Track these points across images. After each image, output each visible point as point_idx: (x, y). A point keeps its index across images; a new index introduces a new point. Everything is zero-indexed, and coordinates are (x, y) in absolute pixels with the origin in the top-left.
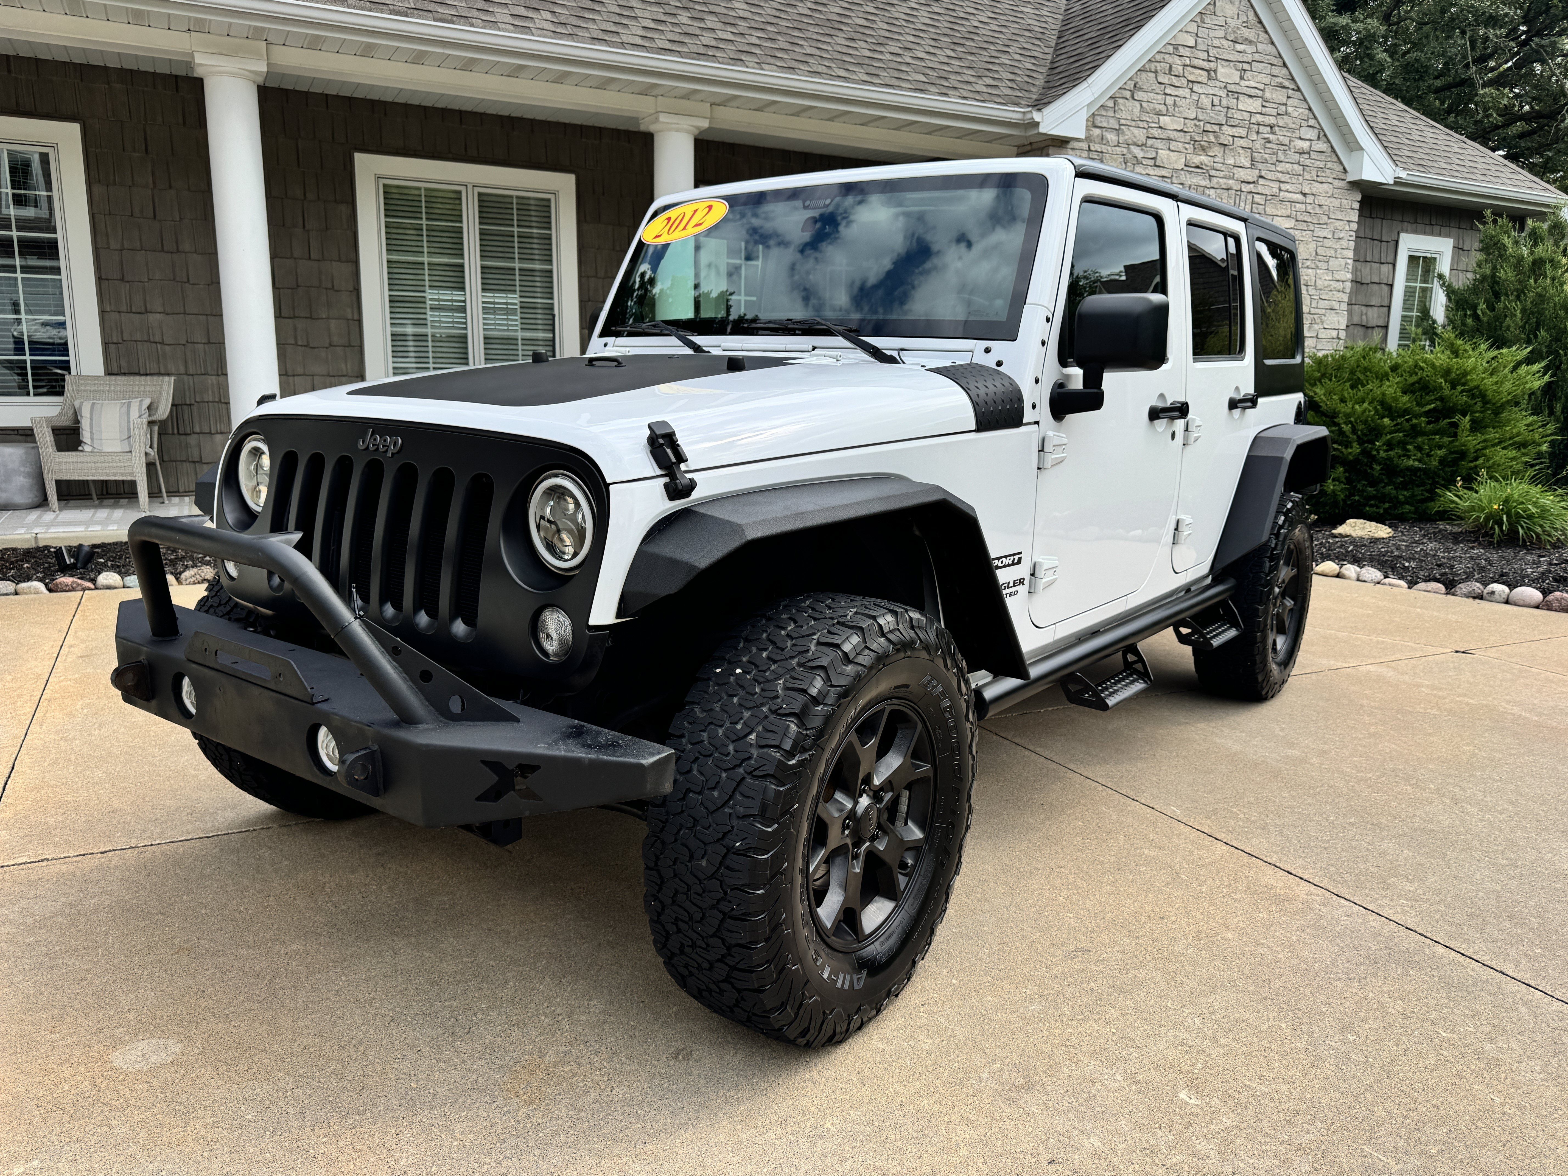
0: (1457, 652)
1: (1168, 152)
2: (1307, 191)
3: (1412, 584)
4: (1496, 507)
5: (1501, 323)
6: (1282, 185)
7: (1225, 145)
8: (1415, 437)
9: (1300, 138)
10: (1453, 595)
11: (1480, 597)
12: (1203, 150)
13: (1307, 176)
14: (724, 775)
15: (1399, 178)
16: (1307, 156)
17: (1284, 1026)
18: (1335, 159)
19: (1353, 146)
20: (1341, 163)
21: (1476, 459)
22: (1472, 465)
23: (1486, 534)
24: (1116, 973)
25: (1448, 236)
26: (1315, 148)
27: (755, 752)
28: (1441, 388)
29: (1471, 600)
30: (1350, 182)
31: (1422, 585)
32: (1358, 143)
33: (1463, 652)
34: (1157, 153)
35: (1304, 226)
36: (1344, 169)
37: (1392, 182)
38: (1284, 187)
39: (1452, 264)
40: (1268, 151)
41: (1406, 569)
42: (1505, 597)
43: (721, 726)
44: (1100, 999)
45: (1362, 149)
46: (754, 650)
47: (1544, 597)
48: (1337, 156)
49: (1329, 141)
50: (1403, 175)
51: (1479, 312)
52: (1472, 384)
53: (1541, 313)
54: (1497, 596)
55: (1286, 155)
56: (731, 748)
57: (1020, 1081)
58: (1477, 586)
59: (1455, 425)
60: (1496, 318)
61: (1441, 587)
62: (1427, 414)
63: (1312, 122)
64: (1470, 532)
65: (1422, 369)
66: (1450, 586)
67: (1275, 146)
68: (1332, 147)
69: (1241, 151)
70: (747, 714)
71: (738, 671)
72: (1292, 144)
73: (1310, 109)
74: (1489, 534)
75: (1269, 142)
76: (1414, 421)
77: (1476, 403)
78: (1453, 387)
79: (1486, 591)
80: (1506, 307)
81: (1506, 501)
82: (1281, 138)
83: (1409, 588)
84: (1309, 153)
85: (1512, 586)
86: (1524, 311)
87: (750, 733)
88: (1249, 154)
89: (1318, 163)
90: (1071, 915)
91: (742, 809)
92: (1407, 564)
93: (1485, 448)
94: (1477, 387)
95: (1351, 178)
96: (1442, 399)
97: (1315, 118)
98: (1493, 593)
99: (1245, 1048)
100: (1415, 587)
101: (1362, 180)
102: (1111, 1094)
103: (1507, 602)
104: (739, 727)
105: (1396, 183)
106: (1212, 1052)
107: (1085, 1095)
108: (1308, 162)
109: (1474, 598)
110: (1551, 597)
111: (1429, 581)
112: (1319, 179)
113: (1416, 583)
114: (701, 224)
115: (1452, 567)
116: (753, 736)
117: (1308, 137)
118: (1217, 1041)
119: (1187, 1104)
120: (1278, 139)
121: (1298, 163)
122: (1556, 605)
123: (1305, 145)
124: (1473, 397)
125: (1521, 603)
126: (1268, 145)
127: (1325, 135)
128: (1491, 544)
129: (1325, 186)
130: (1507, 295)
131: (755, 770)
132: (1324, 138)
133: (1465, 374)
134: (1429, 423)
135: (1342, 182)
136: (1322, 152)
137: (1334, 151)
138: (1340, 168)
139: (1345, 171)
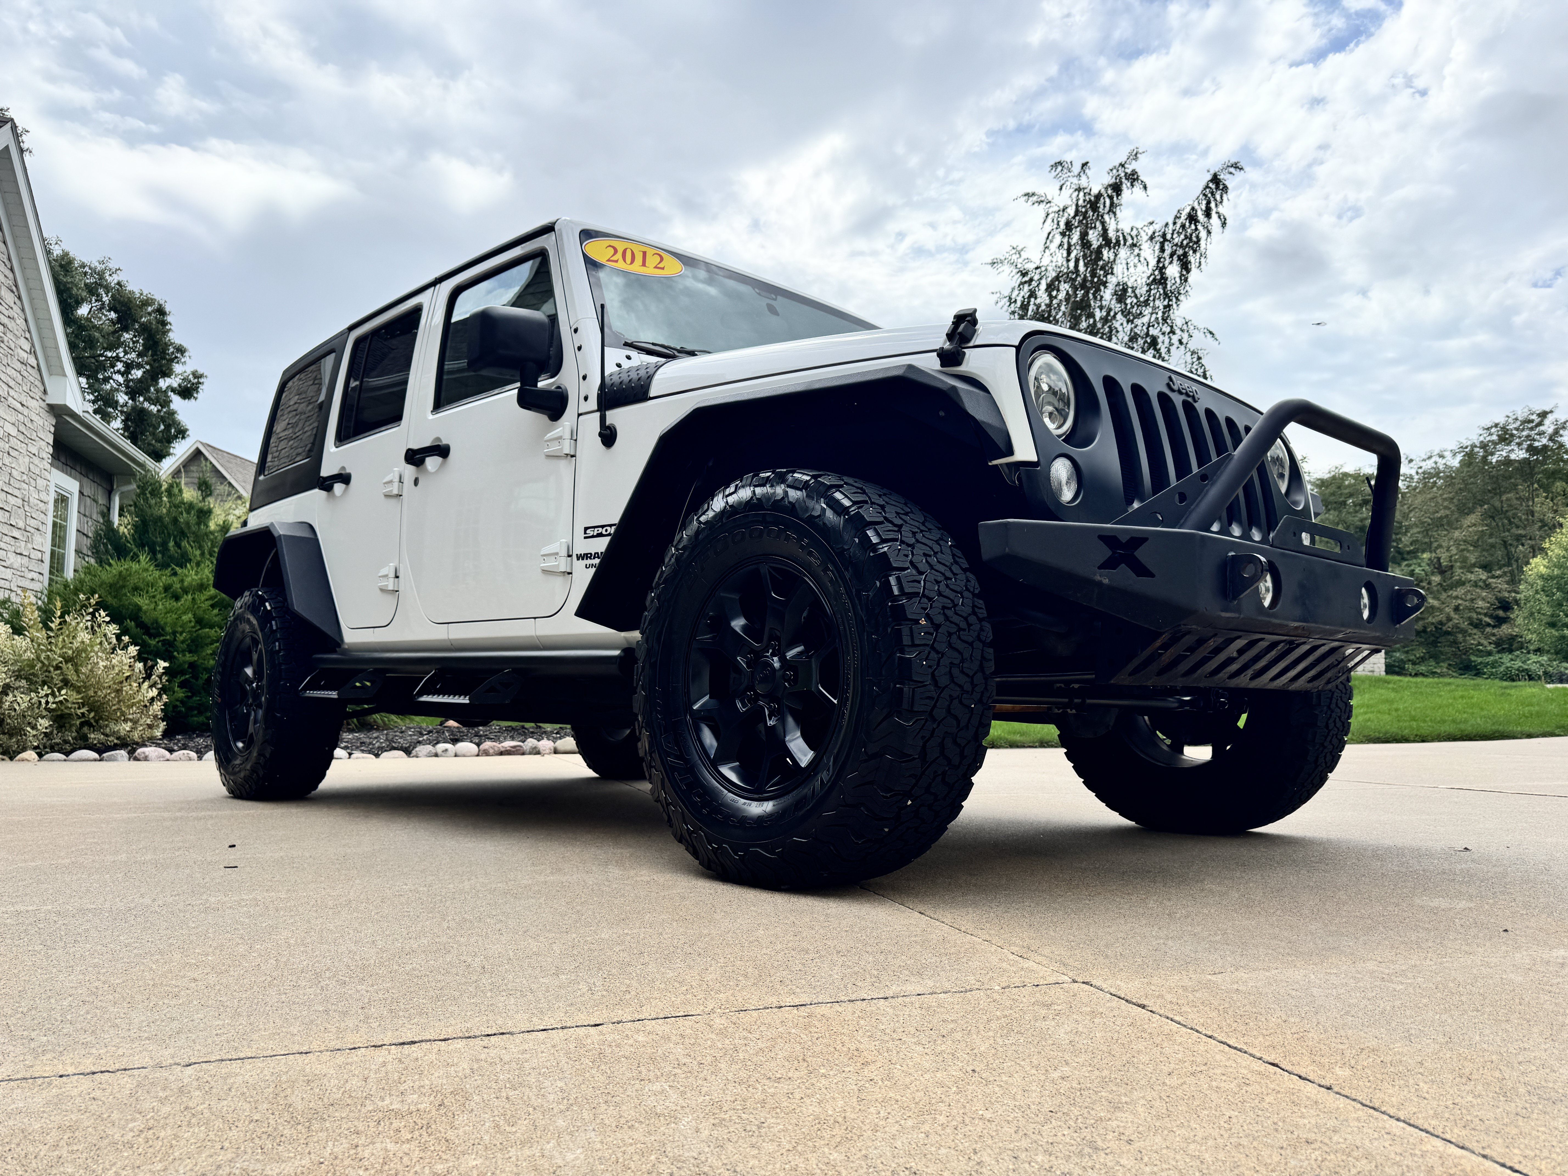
2: (25, 403)
6: (10, 390)
9: (20, 348)
10: (415, 756)
11: (436, 754)
13: (25, 389)
16: (24, 367)
18: (41, 379)
20: (43, 383)
26: (29, 361)
29: (429, 757)
30: (48, 405)
32: (63, 369)
35: (21, 437)
36: (46, 390)
38: (12, 393)
42: (454, 751)
45: (65, 375)
48: (41, 374)
49: (36, 359)
54: (448, 753)
55: (12, 360)
58: (428, 748)
63: (28, 335)
67: (6, 348)
68: (37, 365)
72: (17, 351)
73: (26, 320)
79: (439, 750)
82: (10, 342)
84: (26, 365)
85: (453, 744)
89: (31, 377)
95: (52, 400)
97: (29, 331)
98: (444, 751)
108: (25, 374)
109: (433, 755)
110: (483, 747)
112: (31, 393)
114: (663, 269)
117: (25, 349)
120: (7, 342)
121: (20, 372)
123: (24, 356)
127: (34, 352)
129: (35, 401)
132: (34, 354)
135: (44, 401)
136: (33, 367)
137: (39, 370)
138: (42, 390)
139: (45, 392)
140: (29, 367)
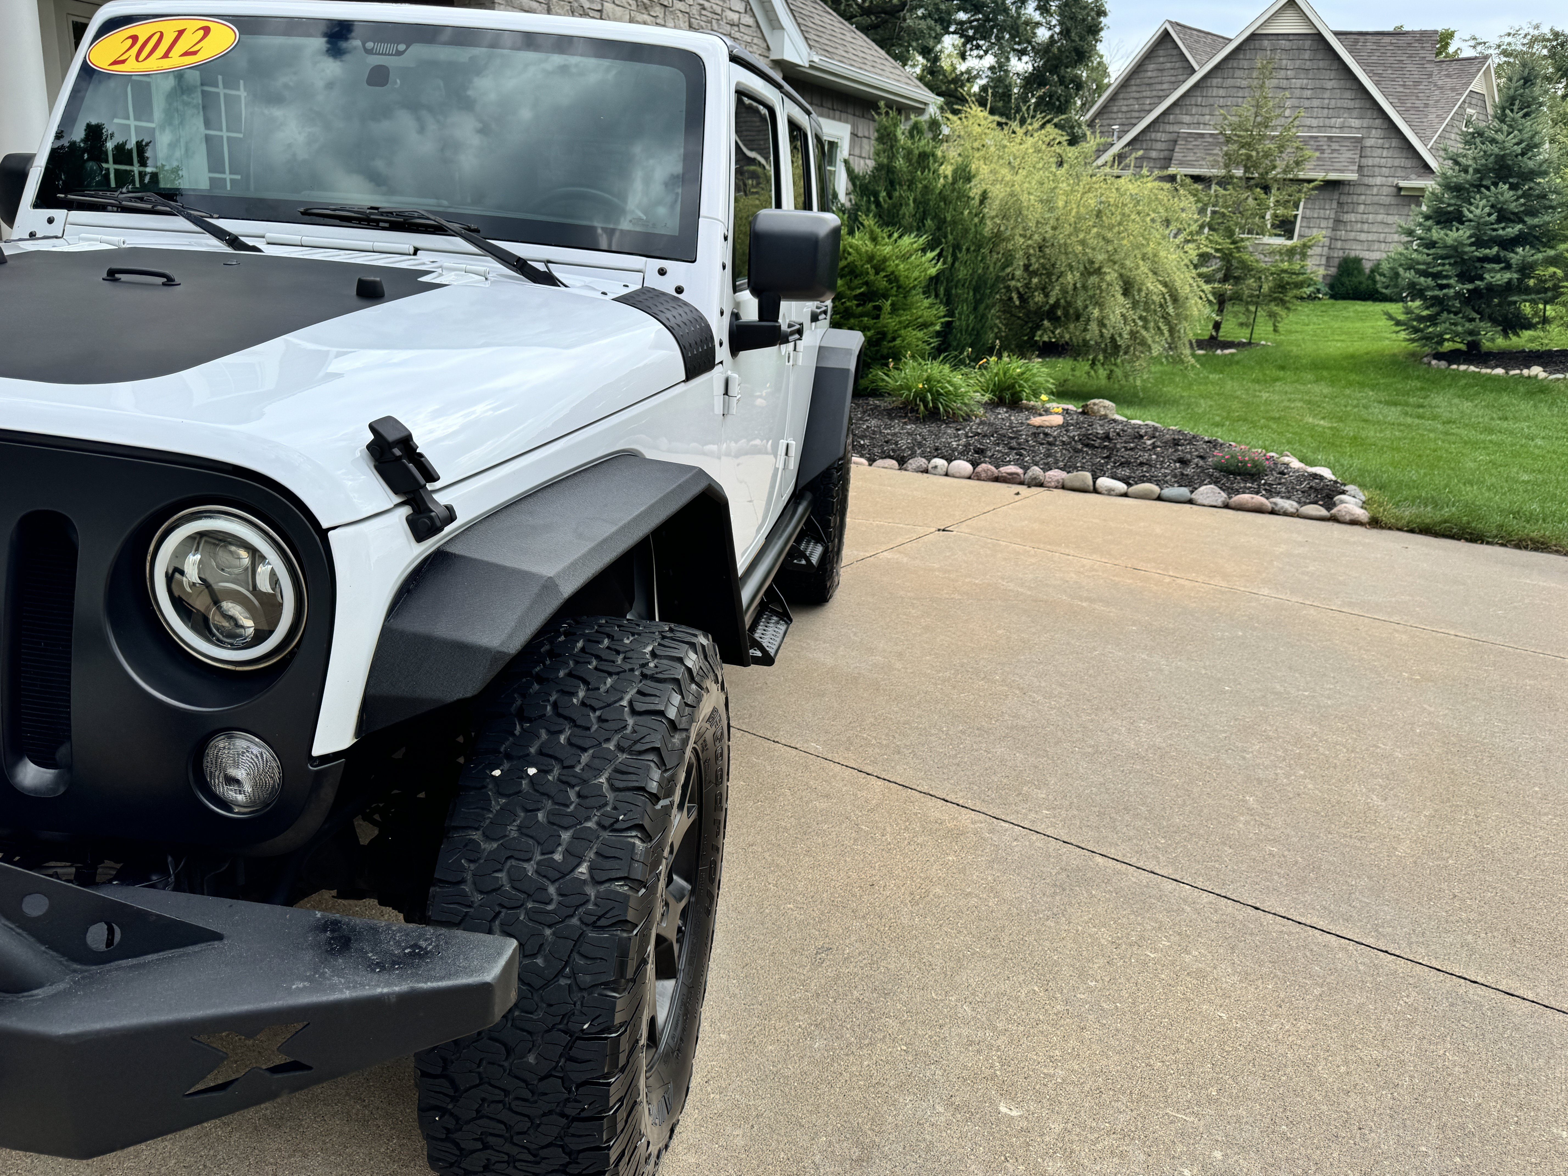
0: (939, 530)
1: (613, 6)
3: (871, 461)
4: (921, 386)
5: (898, 211)
7: (665, 6)
8: (848, 319)
9: (731, 9)
10: (906, 470)
11: (926, 471)
12: (646, 8)
14: (548, 932)
15: (812, 61)
16: (736, 29)
17: (1036, 989)
18: (760, 36)
19: (775, 24)
20: (765, 40)
21: (894, 339)
22: (892, 344)
23: (912, 410)
24: (867, 971)
25: (846, 122)
26: (743, 21)
27: (591, 892)
28: (868, 273)
29: (920, 474)
30: (774, 61)
31: (880, 462)
32: (779, 22)
33: (944, 530)
34: (602, 5)
36: (768, 46)
37: (807, 65)
39: (850, 151)
40: (704, 18)
41: (862, 446)
42: (945, 470)
43: (528, 860)
44: (872, 1011)
45: (782, 28)
46: (544, 735)
47: (974, 469)
48: (761, 32)
49: (754, 16)
50: (816, 59)
51: (881, 199)
52: (890, 269)
53: (926, 203)
54: (939, 470)
55: (719, 25)
56: (552, 890)
57: (856, 1153)
58: (922, 462)
59: (878, 308)
60: (894, 206)
61: (894, 463)
62: (856, 297)
64: (900, 408)
65: (849, 254)
66: (902, 462)
67: (709, 14)
68: (757, 22)
69: (680, 15)
70: (566, 836)
71: (532, 771)
72: (724, 14)
74: (915, 410)
75: (704, 9)
76: (848, 304)
77: (892, 288)
78: (877, 273)
79: (930, 466)
80: (901, 195)
81: (928, 380)
82: (715, 6)
83: (870, 465)
84: (738, 26)
85: (949, 461)
86: (915, 201)
87: (578, 865)
88: (687, 19)
89: (746, 37)
90: (791, 906)
91: (588, 978)
92: (862, 442)
93: (900, 329)
94: (893, 273)
95: (775, 56)
96: (866, 283)
98: (936, 467)
99: (1021, 1028)
100: (875, 464)
101: (783, 60)
102: (944, 1134)
103: (947, 475)
104: (558, 857)
105: (811, 67)
106: (999, 1042)
107: (923, 1145)
108: (737, 35)
109: (922, 472)
110: (979, 468)
111: (885, 458)
113: (875, 460)
114: (195, 53)
115: (896, 443)
116: (583, 869)
117: (737, 9)
118: (995, 1028)
119: (1012, 1118)
120: (712, 7)
121: (730, 35)
122: (983, 475)
123: (735, 17)
124: (890, 281)
125: (958, 475)
126: (704, 12)
127: (751, 9)
128: (918, 419)
130: (901, 185)
131: (599, 918)
132: (749, 12)
133: (885, 260)
134: (858, 306)
135: (768, 57)
136: (749, 26)
137: (758, 26)
138: (765, 45)
139: (768, 49)
140: (742, 29)
